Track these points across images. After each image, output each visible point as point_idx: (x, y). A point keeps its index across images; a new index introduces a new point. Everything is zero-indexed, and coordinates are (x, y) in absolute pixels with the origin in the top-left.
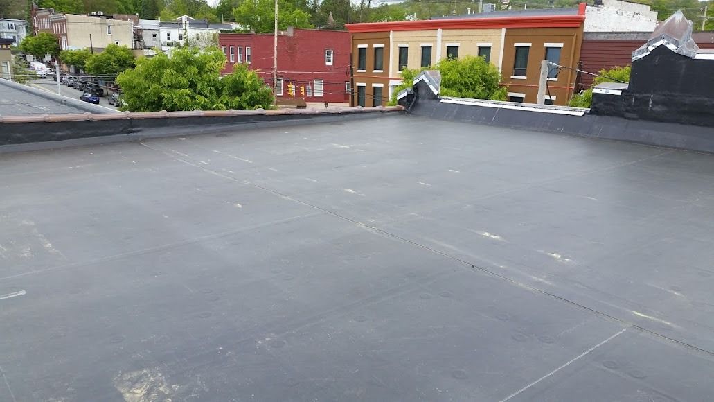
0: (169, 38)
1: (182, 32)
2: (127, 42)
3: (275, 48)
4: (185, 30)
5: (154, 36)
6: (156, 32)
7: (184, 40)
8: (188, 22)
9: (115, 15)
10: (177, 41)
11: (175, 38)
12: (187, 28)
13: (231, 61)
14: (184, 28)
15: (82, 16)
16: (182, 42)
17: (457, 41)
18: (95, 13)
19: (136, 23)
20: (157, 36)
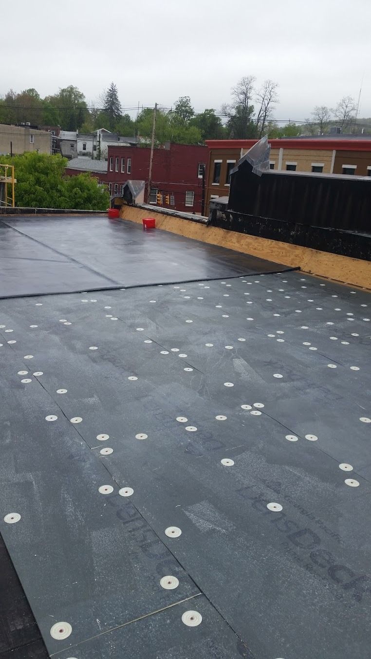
0: (84, 149)
1: (95, 143)
2: (46, 151)
3: (151, 160)
4: (99, 142)
5: (72, 146)
6: (72, 142)
7: (97, 150)
8: (101, 135)
9: (39, 126)
10: (91, 151)
11: (89, 148)
12: (101, 139)
13: (122, 172)
14: (98, 140)
15: (12, 126)
16: (95, 153)
17: (295, 160)
18: (24, 124)
19: (57, 134)
20: (75, 146)
